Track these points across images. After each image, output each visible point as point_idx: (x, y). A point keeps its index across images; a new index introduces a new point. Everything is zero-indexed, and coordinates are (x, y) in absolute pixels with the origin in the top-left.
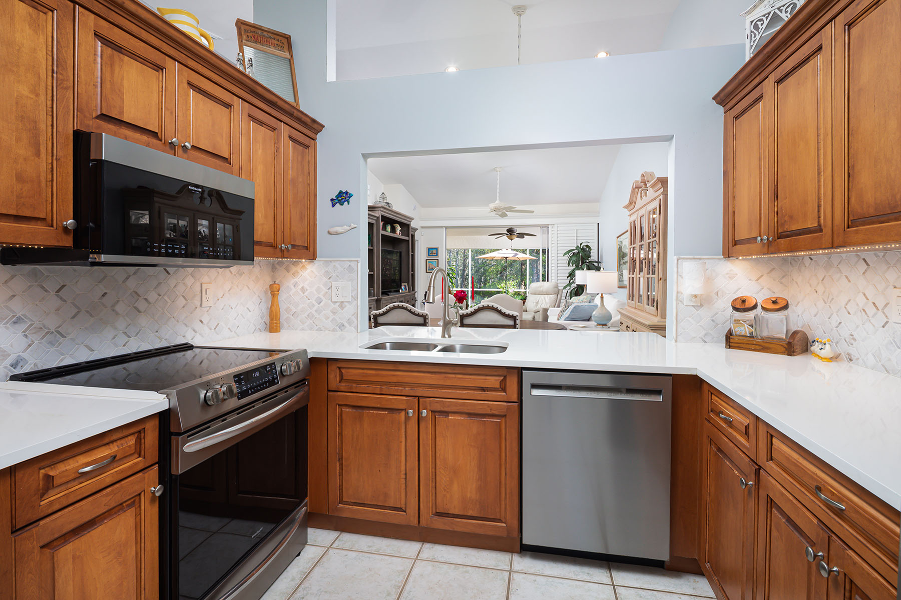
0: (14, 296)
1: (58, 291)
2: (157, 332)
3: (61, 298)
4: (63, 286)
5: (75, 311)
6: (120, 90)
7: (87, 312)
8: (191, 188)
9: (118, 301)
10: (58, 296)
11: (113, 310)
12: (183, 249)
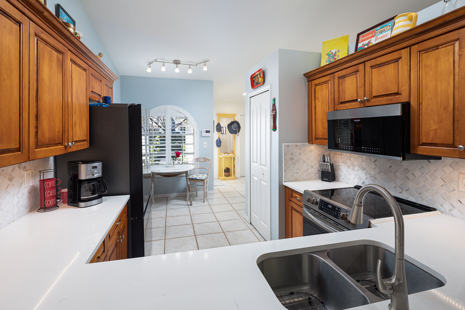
0: (363, 161)
1: (374, 162)
2: (420, 194)
3: (375, 165)
4: (376, 160)
5: (379, 171)
6: (344, 91)
7: (384, 172)
8: (355, 120)
9: (397, 171)
10: (374, 163)
11: (395, 175)
12: (352, 148)
